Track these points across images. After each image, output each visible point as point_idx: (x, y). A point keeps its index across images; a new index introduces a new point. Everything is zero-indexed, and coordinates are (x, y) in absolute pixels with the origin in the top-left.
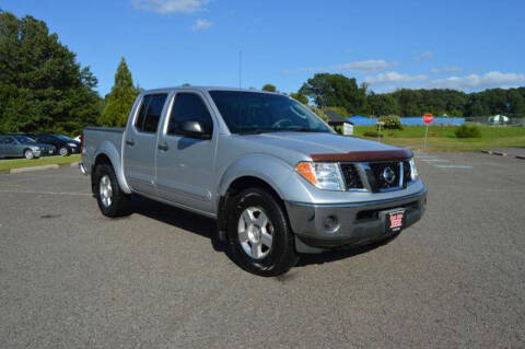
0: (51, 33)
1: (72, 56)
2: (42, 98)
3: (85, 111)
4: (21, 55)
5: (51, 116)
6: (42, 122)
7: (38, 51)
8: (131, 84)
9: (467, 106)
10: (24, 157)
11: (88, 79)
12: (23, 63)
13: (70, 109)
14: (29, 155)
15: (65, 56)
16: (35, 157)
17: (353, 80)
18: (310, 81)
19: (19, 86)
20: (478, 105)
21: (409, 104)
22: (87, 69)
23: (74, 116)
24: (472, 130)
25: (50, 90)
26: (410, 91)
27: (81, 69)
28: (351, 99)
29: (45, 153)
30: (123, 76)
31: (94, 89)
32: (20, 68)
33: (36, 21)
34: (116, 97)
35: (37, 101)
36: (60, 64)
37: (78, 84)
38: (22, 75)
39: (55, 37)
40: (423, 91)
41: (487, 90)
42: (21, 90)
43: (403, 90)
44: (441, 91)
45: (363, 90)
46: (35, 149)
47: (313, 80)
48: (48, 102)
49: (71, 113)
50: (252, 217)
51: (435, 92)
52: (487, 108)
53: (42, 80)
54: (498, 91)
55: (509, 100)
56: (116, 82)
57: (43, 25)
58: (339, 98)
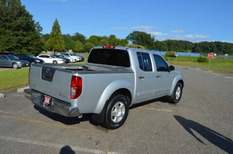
0: (22, 5)
1: (31, 16)
2: (17, 35)
3: (37, 42)
4: (7, 14)
5: (21, 44)
7: (16, 13)
8: (60, 31)
9: (194, 48)
10: (13, 68)
11: (38, 27)
12: (8, 18)
13: (30, 41)
14: (15, 66)
15: (28, 16)
16: (18, 68)
17: (149, 35)
18: (131, 34)
19: (6, 29)
20: (198, 48)
21: (171, 46)
22: (38, 23)
23: (32, 45)
25: (21, 32)
26: (172, 41)
27: (35, 23)
28: (148, 43)
29: (24, 66)
30: (56, 27)
31: (41, 32)
32: (7, 20)
34: (53, 37)
35: (15, 37)
36: (26, 20)
37: (34, 30)
38: (8, 24)
39: (24, 7)
40: (175, 41)
41: (202, 42)
43: (169, 40)
44: (183, 41)
45: (153, 39)
46: (19, 63)
48: (19, 37)
49: (30, 43)
51: (181, 41)
52: (202, 49)
53: (17, 27)
54: (206, 43)
55: (210, 47)
56: (53, 30)
58: (143, 42)
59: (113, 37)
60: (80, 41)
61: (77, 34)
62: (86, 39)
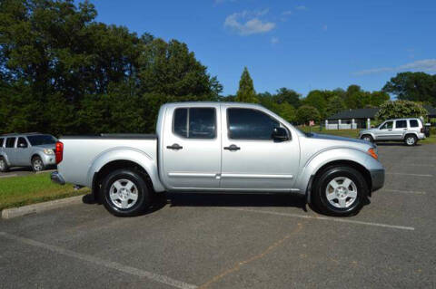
0: (190, 52)
1: (204, 69)
4: (168, 70)
7: (181, 66)
8: (252, 89)
11: (215, 86)
15: (200, 69)
18: (393, 80)
22: (215, 79)
27: (210, 79)
28: (434, 95)
30: (246, 82)
31: (220, 94)
32: (168, 80)
33: (179, 43)
36: (196, 75)
37: (208, 90)
38: (169, 86)
39: (192, 55)
47: (396, 79)
53: (184, 87)
56: (240, 87)
57: (185, 45)
59: (354, 89)
60: (290, 103)
61: (284, 90)
62: (300, 98)
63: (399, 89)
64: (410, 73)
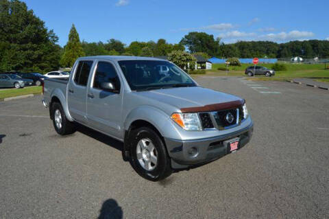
0: (28, 10)
1: (42, 23)
2: (25, 50)
3: (52, 57)
4: (11, 23)
5: (32, 60)
6: (26, 64)
7: (21, 20)
9: (279, 51)
10: (14, 87)
11: (52, 37)
12: (12, 28)
13: (42, 55)
14: (17, 86)
15: (38, 23)
16: (21, 87)
17: (212, 36)
18: (186, 37)
19: (11, 43)
20: (285, 51)
21: (244, 50)
22: (52, 31)
23: (45, 60)
24: (282, 66)
25: (30, 44)
26: (245, 42)
27: (48, 31)
28: (211, 48)
29: (27, 85)
30: (74, 35)
31: (56, 43)
32: (11, 31)
33: (19, 2)
34: (70, 48)
35: (22, 51)
36: (35, 28)
37: (47, 40)
38: (12, 36)
39: (31, 12)
40: (253, 42)
41: (291, 42)
42: (12, 45)
43: (241, 42)
44: (263, 42)
45: (218, 42)
46: (21, 82)
47: (188, 36)
48: (29, 52)
49: (43, 58)
50: (145, 145)
51: (260, 43)
52: (290, 52)
53: (25, 38)
54: (297, 42)
55: (303, 48)
56: (70, 39)
57: (24, 4)
58: (203, 46)
59: (162, 42)
60: (117, 50)
61: (113, 41)
62: (125, 47)
63: (190, 43)
64: (196, 33)
